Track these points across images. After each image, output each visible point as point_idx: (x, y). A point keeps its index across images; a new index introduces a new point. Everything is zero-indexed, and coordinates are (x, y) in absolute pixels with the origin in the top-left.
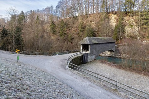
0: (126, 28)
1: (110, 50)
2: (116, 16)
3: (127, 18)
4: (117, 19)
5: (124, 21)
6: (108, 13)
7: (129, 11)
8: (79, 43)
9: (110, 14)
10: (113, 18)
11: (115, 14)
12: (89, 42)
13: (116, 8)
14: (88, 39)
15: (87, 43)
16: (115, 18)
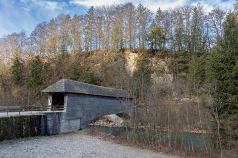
0: (152, 76)
1: (120, 112)
2: (136, 55)
3: (154, 59)
4: (139, 61)
5: (150, 64)
6: (123, 50)
7: (158, 48)
8: (44, 91)
9: (127, 53)
10: (132, 58)
11: (136, 52)
12: (66, 88)
13: (137, 43)
14: (63, 83)
15: (59, 91)
16: (136, 59)
